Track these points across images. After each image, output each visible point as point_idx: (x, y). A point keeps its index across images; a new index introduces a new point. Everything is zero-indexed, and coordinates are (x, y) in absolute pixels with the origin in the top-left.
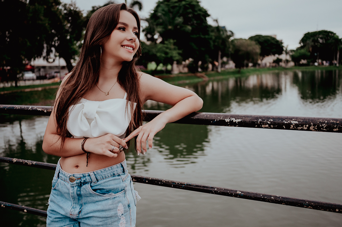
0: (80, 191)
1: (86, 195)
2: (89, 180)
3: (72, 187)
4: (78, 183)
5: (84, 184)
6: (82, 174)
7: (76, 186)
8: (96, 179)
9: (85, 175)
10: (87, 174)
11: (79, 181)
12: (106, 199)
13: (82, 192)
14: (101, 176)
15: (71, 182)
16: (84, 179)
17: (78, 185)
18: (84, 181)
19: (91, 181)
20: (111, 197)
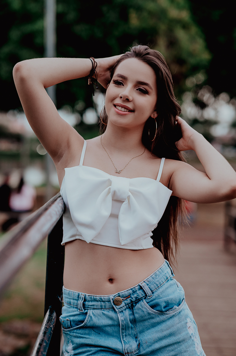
0: (133, 314)
1: (142, 317)
2: (142, 295)
3: (120, 312)
4: (128, 304)
5: (136, 303)
6: (130, 289)
7: (125, 309)
8: (151, 289)
9: (135, 289)
10: (137, 287)
11: (128, 301)
12: (171, 318)
13: (137, 316)
14: (155, 285)
15: (117, 305)
16: (135, 295)
17: (129, 306)
18: (136, 298)
19: (144, 295)
20: (176, 312)
